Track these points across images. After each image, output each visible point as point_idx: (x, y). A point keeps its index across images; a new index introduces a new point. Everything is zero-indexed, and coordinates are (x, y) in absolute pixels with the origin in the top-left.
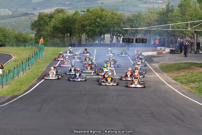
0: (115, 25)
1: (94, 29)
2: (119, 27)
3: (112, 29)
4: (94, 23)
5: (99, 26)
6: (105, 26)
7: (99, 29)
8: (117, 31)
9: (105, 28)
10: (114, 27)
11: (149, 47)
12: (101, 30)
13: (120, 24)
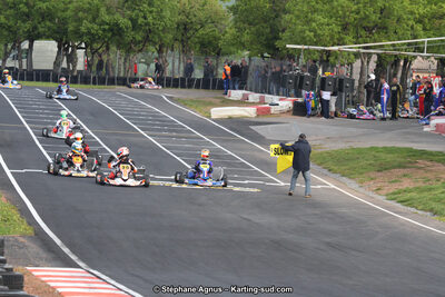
0: (80, 14)
1: (11, 23)
2: (94, 20)
3: (71, 28)
4: (14, 6)
5: (27, 16)
6: (47, 15)
7: (28, 26)
8: (89, 33)
9: (48, 23)
10: (79, 20)
11: (190, 87)
12: (35, 28)
13: (98, 10)
